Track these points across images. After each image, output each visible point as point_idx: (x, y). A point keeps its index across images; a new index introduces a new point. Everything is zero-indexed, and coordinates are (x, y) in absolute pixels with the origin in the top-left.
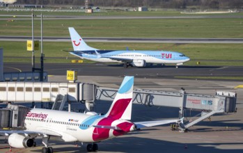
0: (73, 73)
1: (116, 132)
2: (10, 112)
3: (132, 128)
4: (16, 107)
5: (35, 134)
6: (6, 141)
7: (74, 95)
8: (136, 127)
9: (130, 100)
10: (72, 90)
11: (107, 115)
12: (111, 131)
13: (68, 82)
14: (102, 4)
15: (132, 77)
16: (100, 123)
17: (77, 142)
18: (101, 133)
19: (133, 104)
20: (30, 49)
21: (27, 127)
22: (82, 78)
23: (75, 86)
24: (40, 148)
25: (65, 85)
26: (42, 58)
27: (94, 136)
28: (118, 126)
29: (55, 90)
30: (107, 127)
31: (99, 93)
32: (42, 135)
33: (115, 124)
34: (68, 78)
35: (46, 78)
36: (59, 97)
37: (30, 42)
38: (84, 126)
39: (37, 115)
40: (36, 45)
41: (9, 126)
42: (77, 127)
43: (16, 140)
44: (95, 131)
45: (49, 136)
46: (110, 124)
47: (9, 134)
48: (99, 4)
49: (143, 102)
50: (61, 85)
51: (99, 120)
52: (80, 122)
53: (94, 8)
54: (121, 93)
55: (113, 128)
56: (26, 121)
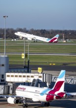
0: (41, 69)
1: (57, 97)
3: (64, 95)
4: (12, 85)
5: (19, 97)
6: (6, 101)
7: (41, 79)
8: (66, 95)
9: (63, 82)
10: (40, 77)
11: (53, 89)
12: (55, 97)
13: (38, 73)
14: (72, 38)
16: (50, 93)
17: (39, 102)
18: (50, 98)
19: (65, 84)
20: (23, 57)
22: (44, 72)
23: (42, 75)
24: (22, 104)
25: (37, 74)
26: (28, 62)
27: (47, 99)
28: (58, 94)
29: (32, 77)
30: (53, 94)
31: (53, 78)
32: (22, 98)
33: (56, 93)
34: (39, 71)
35: (30, 71)
36: (34, 80)
37: (23, 54)
38: (42, 94)
39: (21, 88)
40: (26, 56)
41: (8, 93)
42: (39, 95)
43: (11, 100)
44: (47, 96)
45: (26, 98)
47: (7, 97)
48: (70, 38)
50: (35, 74)
51: (49, 91)
52: (40, 92)
53: (68, 40)
54: (59, 78)
55: (56, 95)
56: (16, 91)
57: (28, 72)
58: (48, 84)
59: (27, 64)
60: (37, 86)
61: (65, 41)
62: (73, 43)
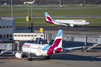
0: (42, 29)
1: (56, 52)
2: (16, 44)
3: (62, 50)
4: (19, 43)
5: (25, 53)
6: (15, 56)
7: (43, 38)
8: (63, 50)
9: (61, 39)
10: (42, 36)
11: (52, 45)
12: (54, 52)
13: (40, 33)
14: (67, 3)
15: (62, 30)
16: (50, 48)
17: (42, 56)
18: (50, 52)
19: (62, 41)
20: (27, 20)
21: (23, 50)
22: (45, 31)
23: (43, 34)
24: (28, 58)
25: (39, 34)
26: (32, 24)
27: (48, 53)
28: (57, 49)
29: (35, 36)
30: (53, 50)
31: (52, 37)
32: (28, 53)
33: (55, 48)
34: (41, 31)
35: (34, 31)
36: (37, 39)
37: (27, 17)
38: (44, 50)
39: (26, 46)
40: (30, 19)
41: (16, 50)
42: (41, 50)
43: (18, 55)
44: (48, 52)
45: (31, 53)
46: (54, 49)
47: (15, 53)
48: (65, 3)
49: (70, 40)
50: (38, 34)
51: (49, 47)
52: (42, 48)
53: (63, 5)
54: (58, 36)
55: (55, 50)
56: (23, 48)
57: (32, 32)
58: (48, 42)
59: (31, 25)
60: (39, 43)
61: (61, 6)
62: (68, 7)
